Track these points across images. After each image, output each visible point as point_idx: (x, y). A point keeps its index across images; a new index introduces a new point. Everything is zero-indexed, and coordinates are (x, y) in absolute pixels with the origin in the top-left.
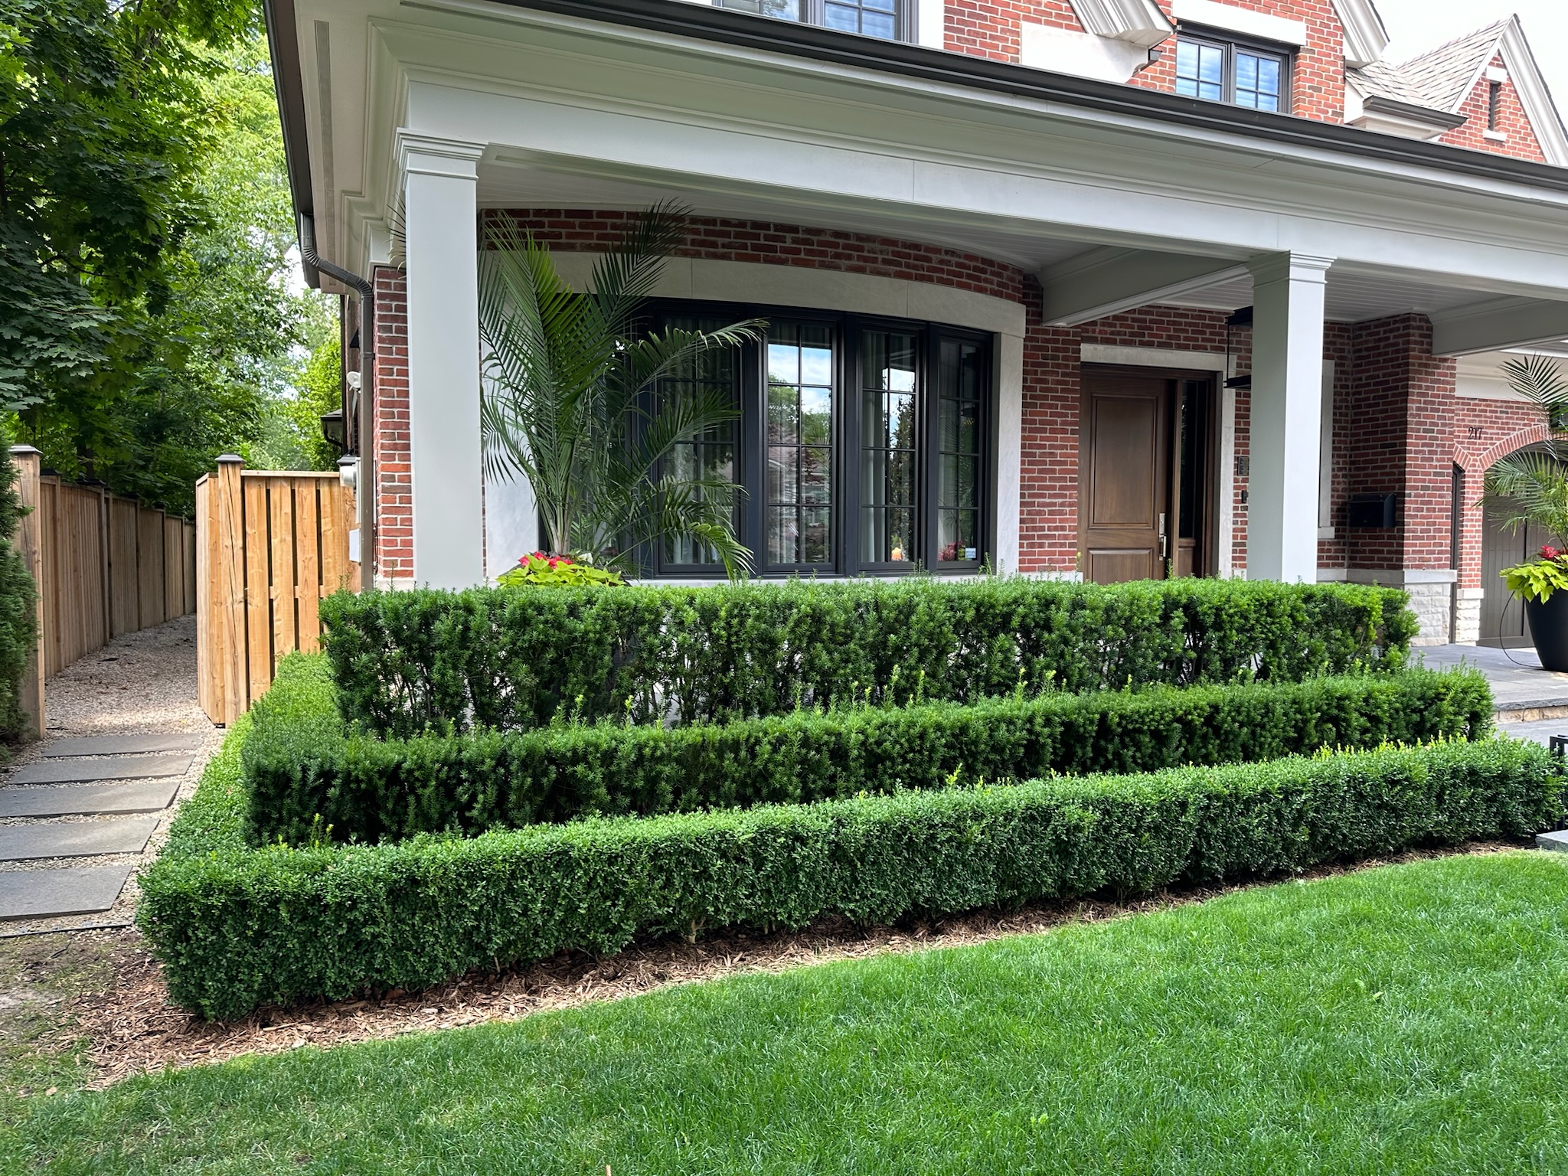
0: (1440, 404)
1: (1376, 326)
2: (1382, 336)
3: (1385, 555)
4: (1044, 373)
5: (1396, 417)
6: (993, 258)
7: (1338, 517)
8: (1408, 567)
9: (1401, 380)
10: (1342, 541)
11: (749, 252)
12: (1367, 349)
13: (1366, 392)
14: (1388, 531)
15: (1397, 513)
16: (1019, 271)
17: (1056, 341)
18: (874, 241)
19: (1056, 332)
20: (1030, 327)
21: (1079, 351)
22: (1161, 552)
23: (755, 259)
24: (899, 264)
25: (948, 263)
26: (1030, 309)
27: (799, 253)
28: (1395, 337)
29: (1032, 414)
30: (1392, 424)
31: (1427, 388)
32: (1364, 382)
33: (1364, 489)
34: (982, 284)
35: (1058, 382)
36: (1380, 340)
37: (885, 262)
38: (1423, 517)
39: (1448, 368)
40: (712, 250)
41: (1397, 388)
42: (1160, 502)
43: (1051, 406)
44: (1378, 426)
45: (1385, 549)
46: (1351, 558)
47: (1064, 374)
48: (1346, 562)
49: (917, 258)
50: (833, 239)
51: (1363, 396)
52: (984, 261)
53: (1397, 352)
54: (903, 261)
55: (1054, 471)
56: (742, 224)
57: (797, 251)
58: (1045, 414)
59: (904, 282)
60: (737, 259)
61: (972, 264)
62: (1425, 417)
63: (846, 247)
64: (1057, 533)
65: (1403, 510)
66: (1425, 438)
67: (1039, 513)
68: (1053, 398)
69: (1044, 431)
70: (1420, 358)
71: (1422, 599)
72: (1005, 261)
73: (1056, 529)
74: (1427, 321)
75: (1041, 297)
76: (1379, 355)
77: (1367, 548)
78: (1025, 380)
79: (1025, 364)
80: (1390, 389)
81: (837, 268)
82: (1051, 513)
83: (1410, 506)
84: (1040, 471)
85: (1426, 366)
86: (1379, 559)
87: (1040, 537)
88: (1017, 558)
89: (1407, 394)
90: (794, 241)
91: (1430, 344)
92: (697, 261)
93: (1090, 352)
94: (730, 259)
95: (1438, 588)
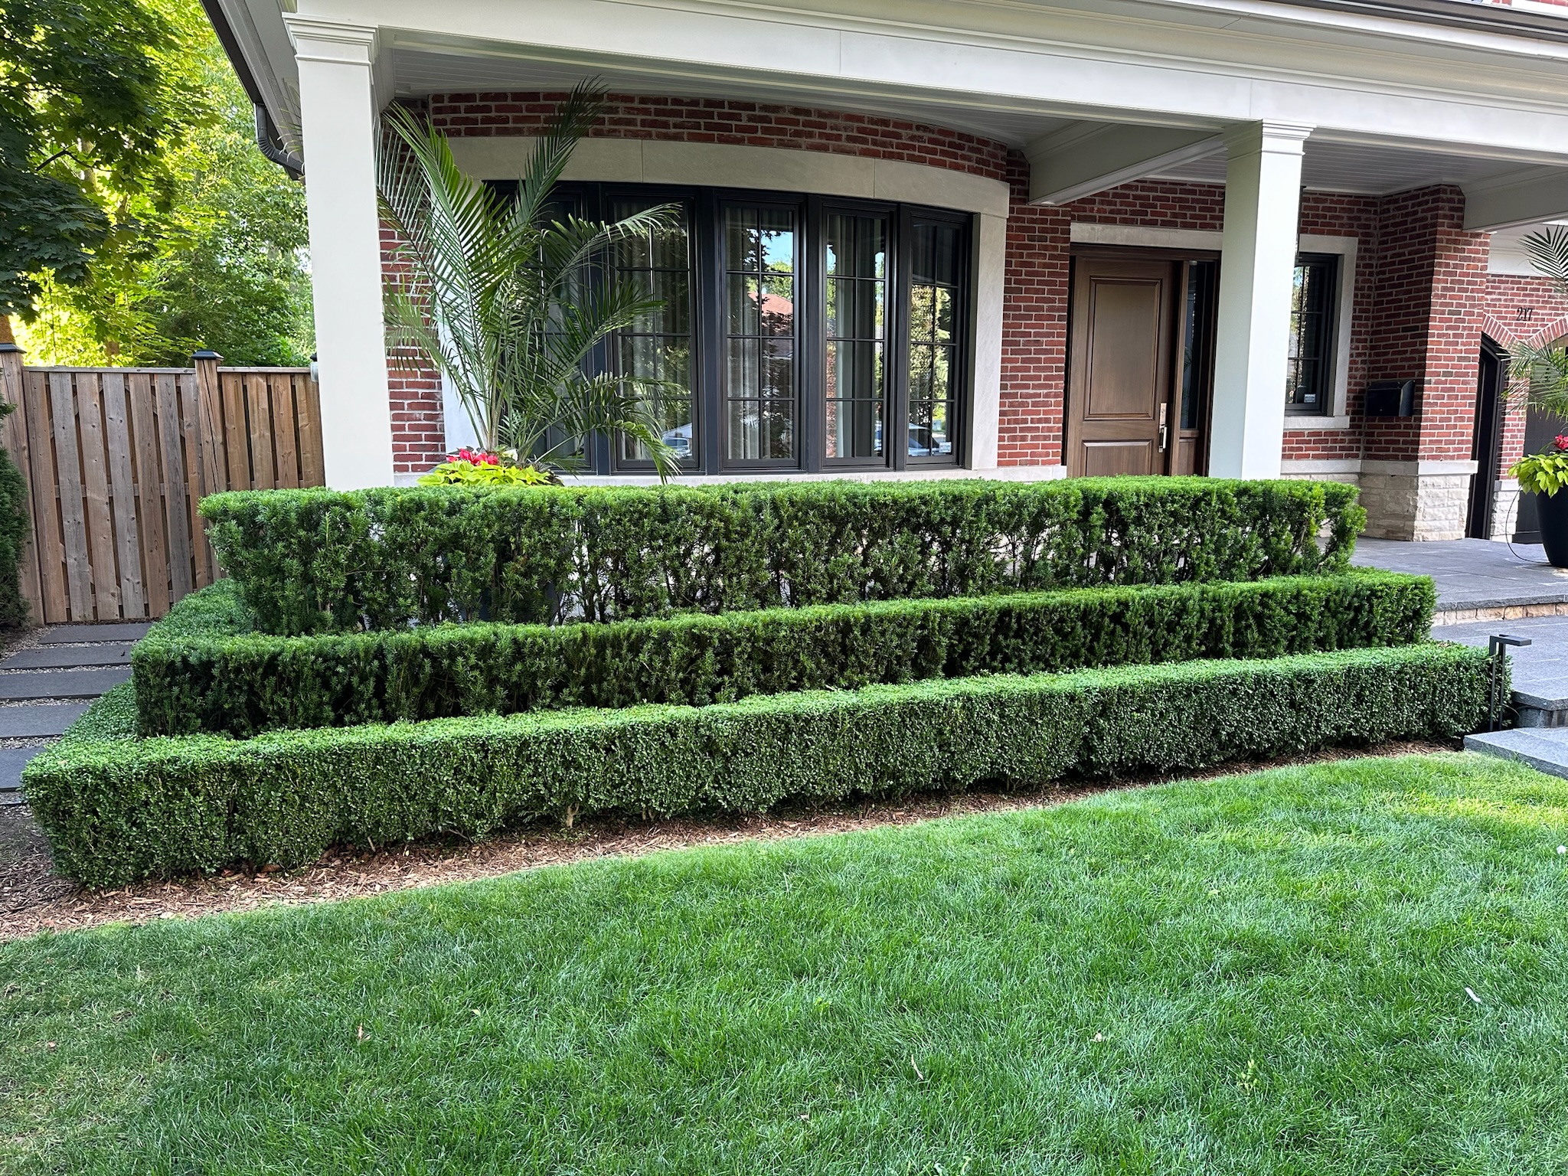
0: (1469, 283)
1: (1404, 200)
2: (1410, 210)
3: (1401, 446)
4: (1029, 255)
5: (1419, 298)
6: (973, 133)
7: (1354, 405)
8: (1423, 458)
9: (1426, 258)
10: (1357, 430)
11: (703, 131)
12: (1394, 225)
13: (1390, 272)
14: (1405, 419)
15: (1416, 401)
16: (1002, 147)
17: (1044, 221)
18: (837, 117)
19: (1044, 212)
20: (1016, 207)
21: (1068, 232)
22: (1161, 444)
23: (709, 139)
24: (865, 141)
25: (920, 139)
26: (1016, 187)
27: (756, 132)
28: (1423, 211)
29: (1016, 300)
30: (1415, 306)
31: (1456, 266)
32: (1389, 260)
33: (1383, 376)
34: (959, 161)
35: (1045, 266)
36: (1407, 215)
37: (850, 139)
38: (1443, 405)
39: (1481, 244)
40: (663, 130)
41: (1422, 266)
42: (1161, 392)
43: (1037, 291)
44: (1400, 308)
45: (1401, 439)
46: (1367, 449)
47: (1052, 257)
48: (1361, 453)
49: (885, 134)
50: (793, 116)
51: (1387, 276)
52: (961, 136)
53: (1425, 227)
54: (870, 137)
55: (1039, 360)
56: (695, 102)
57: (755, 130)
58: (1031, 300)
59: (870, 161)
60: (689, 140)
61: (947, 140)
62: (1451, 297)
63: (806, 124)
64: (1040, 425)
65: (1421, 397)
66: (1450, 320)
67: (1022, 404)
68: (1040, 283)
69: (1030, 317)
70: (1450, 234)
71: (1437, 491)
72: (985, 137)
73: (1040, 421)
74: (1460, 193)
75: (1028, 174)
76: (1406, 230)
77: (1383, 438)
78: (1008, 264)
79: (1008, 246)
80: (1416, 268)
81: (798, 146)
82: (1034, 404)
83: (1429, 393)
84: (1024, 361)
85: (1456, 242)
86: (1394, 450)
87: (1022, 430)
88: (995, 451)
89: (1432, 273)
90: (750, 119)
91: (1462, 218)
92: (647, 142)
93: (1081, 232)
94: (683, 140)
95: (1456, 480)
